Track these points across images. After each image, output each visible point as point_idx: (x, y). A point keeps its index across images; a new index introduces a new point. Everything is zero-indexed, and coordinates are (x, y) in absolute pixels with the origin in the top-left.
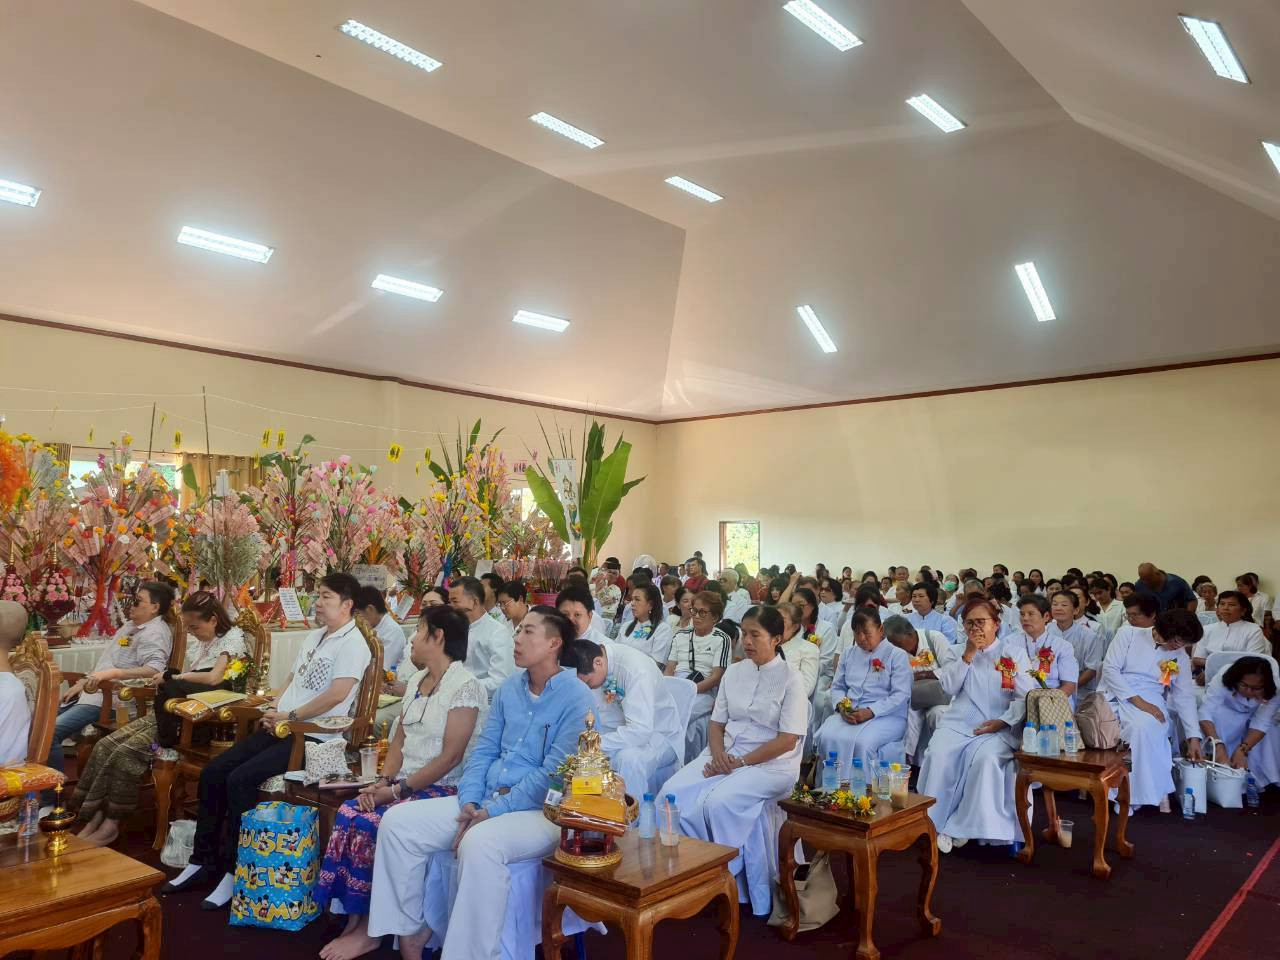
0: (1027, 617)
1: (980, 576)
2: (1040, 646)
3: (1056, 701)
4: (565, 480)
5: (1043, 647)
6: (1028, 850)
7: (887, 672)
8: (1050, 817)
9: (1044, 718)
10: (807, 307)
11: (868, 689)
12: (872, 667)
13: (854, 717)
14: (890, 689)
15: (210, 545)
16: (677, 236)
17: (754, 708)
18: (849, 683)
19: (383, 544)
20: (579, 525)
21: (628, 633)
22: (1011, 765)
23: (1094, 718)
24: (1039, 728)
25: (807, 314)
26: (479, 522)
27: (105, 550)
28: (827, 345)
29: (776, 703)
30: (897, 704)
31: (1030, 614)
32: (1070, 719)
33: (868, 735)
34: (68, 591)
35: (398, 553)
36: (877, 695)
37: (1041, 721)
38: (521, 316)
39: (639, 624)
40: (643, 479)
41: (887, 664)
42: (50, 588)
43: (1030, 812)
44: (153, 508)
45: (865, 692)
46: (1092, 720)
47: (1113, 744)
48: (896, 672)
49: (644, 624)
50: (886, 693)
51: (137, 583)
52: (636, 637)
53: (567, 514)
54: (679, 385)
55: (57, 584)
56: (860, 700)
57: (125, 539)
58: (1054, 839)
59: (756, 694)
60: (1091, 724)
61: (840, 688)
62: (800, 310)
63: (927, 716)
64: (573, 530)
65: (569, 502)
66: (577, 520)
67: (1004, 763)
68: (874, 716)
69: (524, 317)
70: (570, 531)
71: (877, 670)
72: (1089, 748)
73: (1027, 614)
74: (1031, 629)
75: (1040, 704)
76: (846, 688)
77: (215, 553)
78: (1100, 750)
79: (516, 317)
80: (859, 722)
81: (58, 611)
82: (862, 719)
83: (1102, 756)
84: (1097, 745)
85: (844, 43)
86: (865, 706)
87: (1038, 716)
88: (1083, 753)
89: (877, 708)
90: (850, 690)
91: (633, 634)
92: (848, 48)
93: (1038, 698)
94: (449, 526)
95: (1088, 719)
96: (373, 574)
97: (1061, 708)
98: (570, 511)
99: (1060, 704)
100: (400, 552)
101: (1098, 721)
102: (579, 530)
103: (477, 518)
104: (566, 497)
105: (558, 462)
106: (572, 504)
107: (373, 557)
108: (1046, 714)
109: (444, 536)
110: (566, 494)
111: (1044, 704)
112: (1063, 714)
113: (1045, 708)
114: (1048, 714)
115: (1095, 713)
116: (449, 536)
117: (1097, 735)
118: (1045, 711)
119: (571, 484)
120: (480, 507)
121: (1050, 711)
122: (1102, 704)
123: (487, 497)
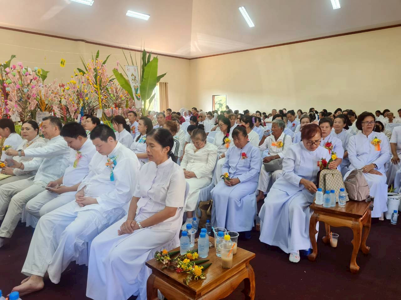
2: (326, 142)
3: (335, 176)
4: (132, 75)
5: (328, 142)
6: (314, 255)
7: (248, 159)
8: (327, 231)
9: (328, 186)
10: (243, 7)
11: (239, 168)
12: (242, 157)
13: (230, 182)
14: (249, 168)
17: (152, 191)
18: (230, 165)
19: (46, 103)
20: (139, 94)
21: (137, 141)
22: (309, 209)
23: (356, 185)
24: (325, 192)
25: (242, 10)
26: (94, 93)
28: (251, 24)
29: (164, 188)
30: (252, 175)
31: (327, 127)
32: (343, 187)
33: (236, 191)
36: (243, 171)
37: (326, 187)
38: (129, 13)
39: (142, 136)
40: (165, 74)
41: (249, 155)
43: (317, 235)
45: (237, 169)
46: (354, 185)
47: (365, 198)
48: (253, 159)
49: (144, 136)
50: (248, 169)
52: (140, 142)
53: (133, 90)
54: (196, 44)
56: (234, 173)
58: (328, 243)
59: (154, 182)
60: (354, 187)
61: (226, 167)
62: (240, 8)
63: (272, 175)
64: (136, 96)
65: (134, 84)
66: (139, 92)
67: (304, 209)
68: (240, 182)
69: (131, 13)
70: (134, 96)
71: (244, 158)
72: (352, 201)
75: (326, 178)
76: (229, 167)
78: (358, 202)
79: (127, 13)
80: (232, 185)
82: (234, 184)
83: (358, 205)
84: (356, 199)
86: (235, 177)
87: (325, 184)
89: (242, 178)
90: (230, 168)
91: (139, 141)
93: (326, 174)
94: (80, 95)
95: (352, 185)
96: (44, 115)
97: (338, 179)
98: (135, 89)
99: (337, 178)
100: (55, 106)
101: (358, 186)
102: (139, 96)
103: (92, 91)
104: (133, 83)
105: (129, 67)
106: (136, 85)
107: (43, 108)
108: (329, 184)
109: (78, 99)
110: (133, 81)
111: (328, 178)
112: (339, 183)
113: (328, 180)
114: (331, 183)
115: (357, 182)
116: (81, 99)
117: (356, 193)
118: (329, 182)
119: (135, 77)
120: (93, 87)
121: (332, 181)
122: (360, 177)
123: (98, 83)
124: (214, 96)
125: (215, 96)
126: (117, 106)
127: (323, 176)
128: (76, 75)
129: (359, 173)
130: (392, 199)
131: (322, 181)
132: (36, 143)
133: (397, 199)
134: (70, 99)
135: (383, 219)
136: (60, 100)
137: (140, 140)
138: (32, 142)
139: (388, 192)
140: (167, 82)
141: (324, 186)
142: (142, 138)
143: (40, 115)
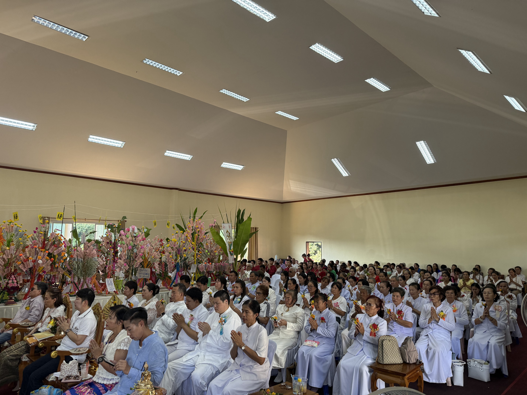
0: (396, 298)
1: (407, 266)
4: (227, 232)
9: (385, 350)
10: (335, 159)
12: (321, 320)
15: (77, 263)
16: (284, 133)
19: (149, 260)
20: (233, 250)
23: (407, 350)
26: (191, 250)
27: (34, 266)
28: (344, 173)
31: (397, 296)
34: (17, 283)
35: (155, 264)
38: (224, 164)
39: (236, 297)
42: (10, 281)
44: (55, 248)
46: (406, 350)
47: (415, 361)
51: (50, 277)
53: (227, 245)
55: (13, 280)
57: (40, 262)
62: (333, 160)
64: (230, 252)
65: (228, 241)
66: (232, 248)
70: (228, 252)
72: (405, 363)
73: (396, 296)
74: (396, 303)
75: (384, 343)
77: (78, 266)
78: (409, 364)
79: (222, 165)
81: (12, 290)
83: (410, 367)
84: (408, 362)
85: (336, 60)
88: (402, 365)
92: (338, 62)
93: (384, 340)
94: (179, 251)
95: (404, 350)
96: (145, 272)
97: (393, 345)
98: (229, 244)
99: (393, 343)
100: (156, 263)
101: (408, 351)
102: (233, 252)
103: (190, 248)
104: (227, 239)
105: (224, 225)
106: (230, 241)
107: (145, 265)
108: (386, 348)
109: (176, 255)
110: (227, 237)
111: (385, 343)
112: (394, 348)
113: (385, 345)
114: (387, 348)
115: (407, 347)
116: (178, 256)
117: (407, 357)
118: (386, 346)
119: (229, 234)
120: (191, 244)
121: (388, 346)
122: (410, 343)
123: (195, 240)
124: (307, 242)
125: (309, 242)
126: (210, 261)
127: (381, 341)
128: (177, 233)
129: (409, 339)
130: (457, 366)
131: (381, 346)
132: (153, 302)
133: (461, 366)
134: (170, 257)
135: (450, 385)
136: (160, 256)
137: (234, 301)
138: (150, 302)
139: (452, 359)
140: (257, 227)
141: (382, 350)
142: (237, 299)
143: (141, 271)
